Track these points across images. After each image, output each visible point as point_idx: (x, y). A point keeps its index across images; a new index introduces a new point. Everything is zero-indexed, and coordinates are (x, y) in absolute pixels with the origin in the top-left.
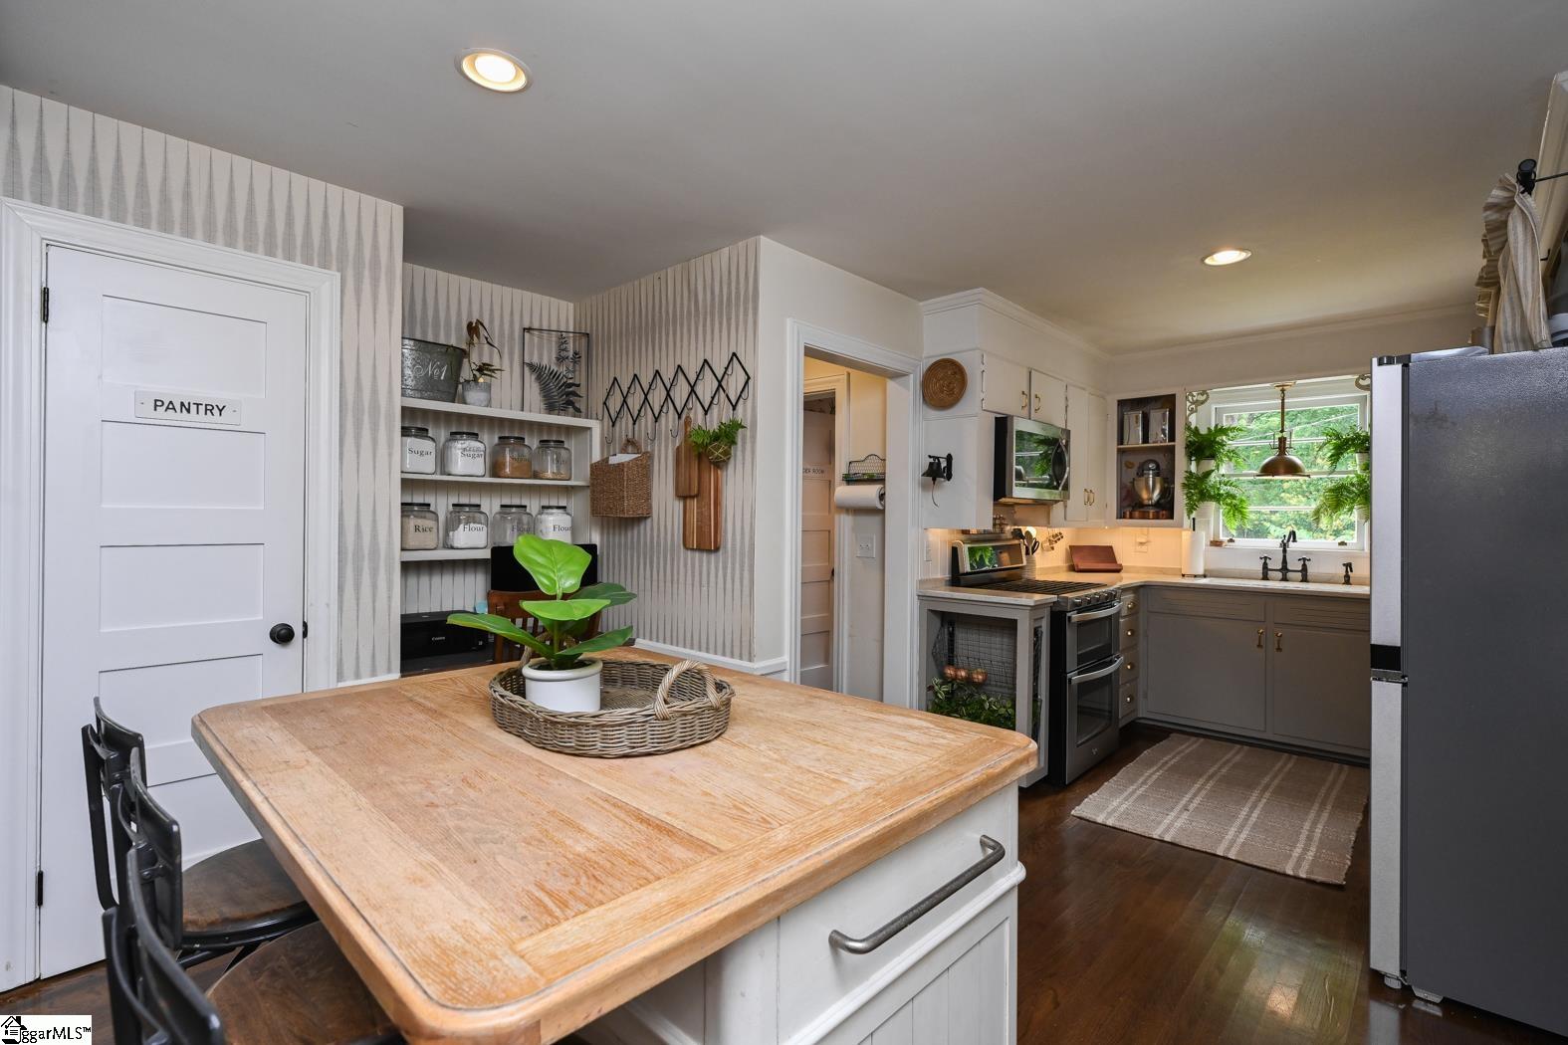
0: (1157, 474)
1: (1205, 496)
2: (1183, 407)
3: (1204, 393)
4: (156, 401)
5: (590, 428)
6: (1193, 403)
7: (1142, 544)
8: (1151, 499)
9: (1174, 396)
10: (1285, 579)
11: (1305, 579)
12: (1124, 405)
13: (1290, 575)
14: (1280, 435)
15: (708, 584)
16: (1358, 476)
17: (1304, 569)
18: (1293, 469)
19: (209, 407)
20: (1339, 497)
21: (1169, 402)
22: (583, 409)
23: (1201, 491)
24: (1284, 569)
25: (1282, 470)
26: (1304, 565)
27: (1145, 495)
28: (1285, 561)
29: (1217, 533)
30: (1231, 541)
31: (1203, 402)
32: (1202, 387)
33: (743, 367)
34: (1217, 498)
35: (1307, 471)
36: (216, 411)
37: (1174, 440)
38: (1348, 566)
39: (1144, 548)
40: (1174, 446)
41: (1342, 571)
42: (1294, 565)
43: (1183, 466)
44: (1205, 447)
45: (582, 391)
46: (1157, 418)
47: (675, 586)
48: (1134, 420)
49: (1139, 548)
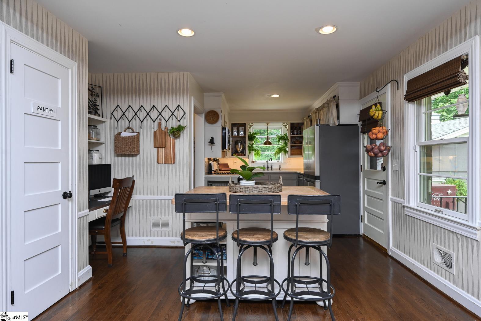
0: (241, 144)
1: (253, 150)
2: (247, 127)
3: (252, 124)
4: (38, 106)
5: (105, 122)
6: (250, 126)
7: (235, 163)
8: (240, 150)
9: (245, 124)
10: (268, 170)
11: (272, 170)
12: (233, 125)
13: (269, 169)
14: (267, 135)
15: (168, 174)
16: (283, 146)
17: (272, 168)
18: (270, 144)
19: (50, 110)
20: (280, 150)
21: (244, 125)
22: (101, 114)
23: (251, 149)
24: (268, 168)
25: (268, 144)
26: (272, 166)
27: (238, 149)
28: (268, 166)
29: (253, 160)
30: (256, 161)
31: (252, 126)
32: (252, 122)
33: (182, 109)
34: (255, 150)
35: (273, 144)
36: (51, 111)
37: (245, 135)
38: (280, 166)
39: (236, 164)
40: (245, 137)
41: (279, 167)
42: (270, 166)
43: (248, 142)
44: (252, 137)
45: (100, 108)
46: (241, 129)
47: (152, 176)
48: (235, 129)
49: (235, 164)
